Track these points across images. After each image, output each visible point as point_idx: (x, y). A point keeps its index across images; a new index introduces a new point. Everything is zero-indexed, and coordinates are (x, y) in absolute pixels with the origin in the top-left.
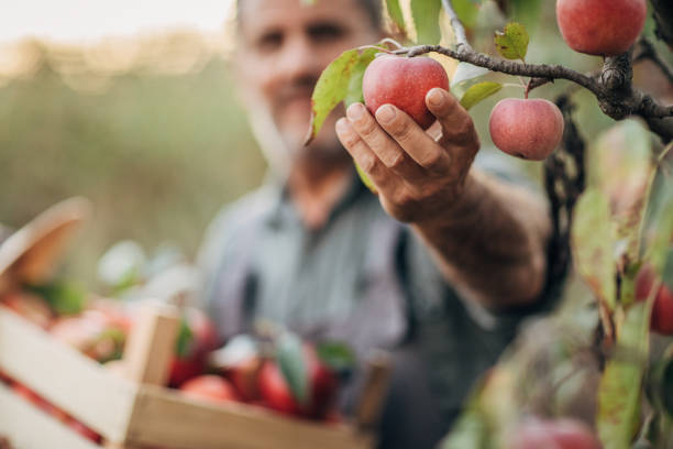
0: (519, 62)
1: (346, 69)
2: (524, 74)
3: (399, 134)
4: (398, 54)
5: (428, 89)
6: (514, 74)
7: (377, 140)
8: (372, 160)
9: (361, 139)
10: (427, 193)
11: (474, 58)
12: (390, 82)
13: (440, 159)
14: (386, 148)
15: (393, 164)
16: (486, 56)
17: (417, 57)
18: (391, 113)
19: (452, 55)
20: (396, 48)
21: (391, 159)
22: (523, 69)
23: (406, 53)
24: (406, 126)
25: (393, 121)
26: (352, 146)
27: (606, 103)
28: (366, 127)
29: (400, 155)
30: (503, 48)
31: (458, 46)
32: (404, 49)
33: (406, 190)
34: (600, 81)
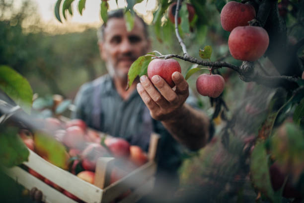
0: (208, 60)
1: (141, 63)
2: (210, 66)
3: (161, 87)
4: (160, 58)
5: (173, 72)
6: (206, 66)
7: (151, 90)
8: (149, 99)
9: (145, 90)
10: (169, 111)
11: (191, 59)
12: (157, 69)
14: (154, 93)
15: (157, 100)
16: (196, 59)
17: (168, 59)
18: (158, 79)
19: (182, 58)
20: (160, 55)
21: (156, 98)
22: (211, 64)
24: (163, 85)
25: (159, 82)
26: (141, 93)
27: (243, 77)
28: (147, 85)
29: (160, 96)
30: (202, 55)
31: (184, 55)
32: (163, 56)
33: (161, 111)
34: (242, 68)
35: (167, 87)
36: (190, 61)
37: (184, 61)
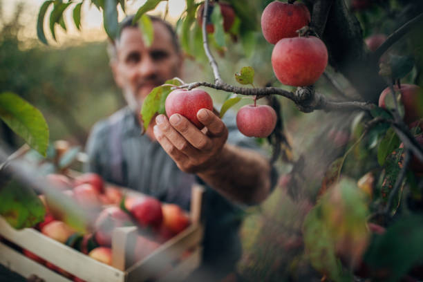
0: (250, 87)
2: (253, 94)
3: (183, 131)
4: (182, 88)
6: (248, 94)
7: (172, 135)
8: (171, 147)
9: (165, 136)
11: (225, 87)
12: (178, 105)
13: (207, 144)
14: (177, 139)
15: (182, 148)
16: (232, 86)
17: (193, 90)
18: (178, 119)
19: (213, 87)
20: (181, 84)
21: (180, 145)
22: (253, 91)
23: (187, 87)
24: (187, 126)
25: (179, 123)
27: (300, 106)
28: (166, 128)
29: (185, 142)
30: (241, 80)
31: (215, 81)
32: (186, 85)
33: (190, 162)
34: (297, 94)
35: (192, 129)
36: (224, 90)
37: (215, 90)
